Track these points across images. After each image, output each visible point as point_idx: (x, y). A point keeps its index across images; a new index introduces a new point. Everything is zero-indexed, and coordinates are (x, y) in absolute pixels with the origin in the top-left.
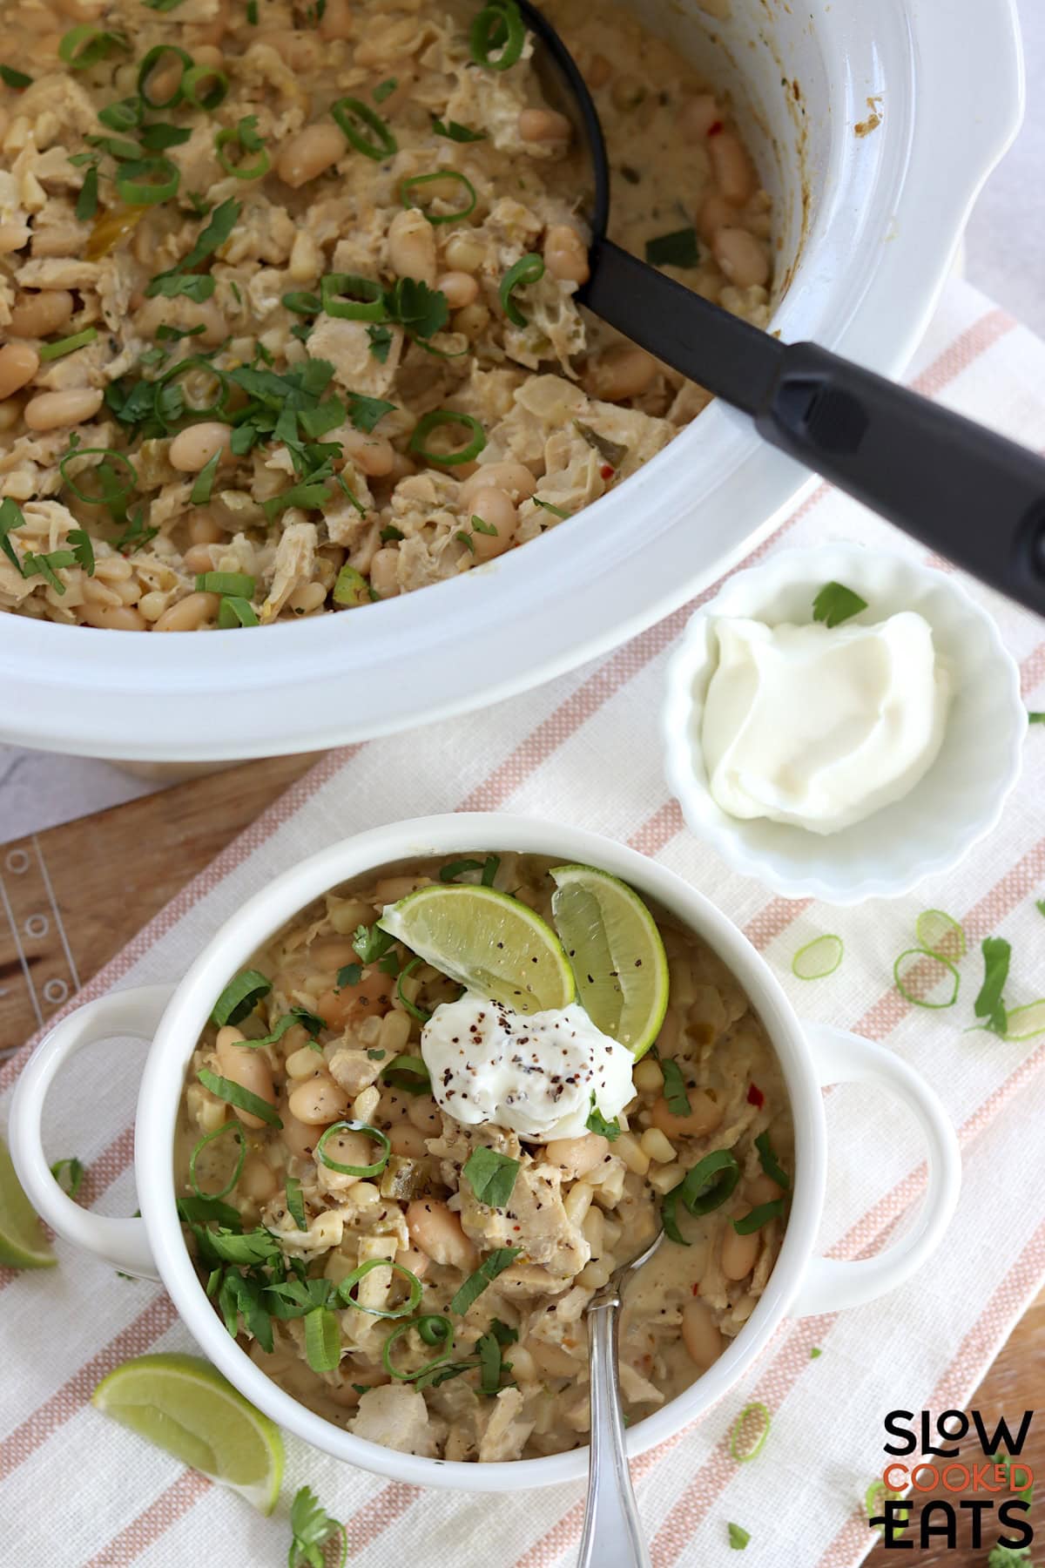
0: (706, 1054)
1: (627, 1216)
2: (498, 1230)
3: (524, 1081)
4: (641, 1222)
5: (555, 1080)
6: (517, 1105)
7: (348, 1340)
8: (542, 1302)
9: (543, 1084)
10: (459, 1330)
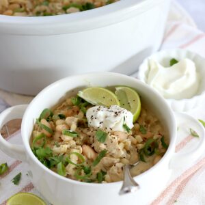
0: (149, 125)
1: (132, 153)
2: (103, 146)
3: (109, 114)
4: (135, 156)
5: (116, 113)
6: (107, 119)
7: (67, 171)
8: (113, 164)
9: (113, 114)
10: (93, 171)
